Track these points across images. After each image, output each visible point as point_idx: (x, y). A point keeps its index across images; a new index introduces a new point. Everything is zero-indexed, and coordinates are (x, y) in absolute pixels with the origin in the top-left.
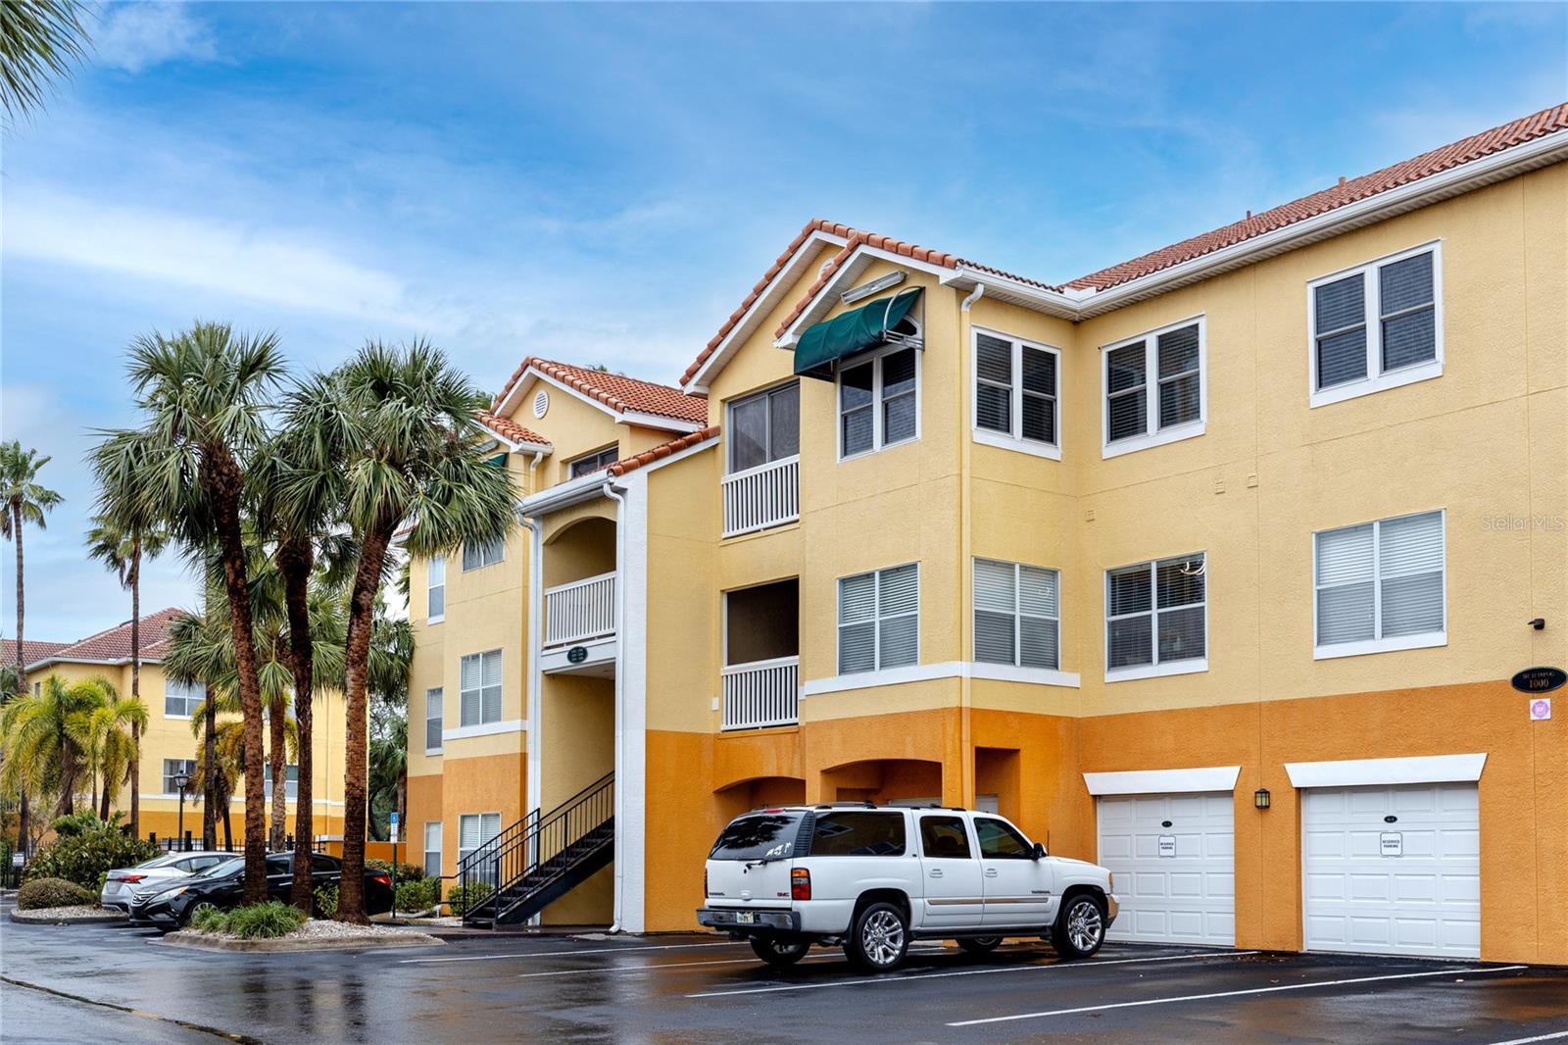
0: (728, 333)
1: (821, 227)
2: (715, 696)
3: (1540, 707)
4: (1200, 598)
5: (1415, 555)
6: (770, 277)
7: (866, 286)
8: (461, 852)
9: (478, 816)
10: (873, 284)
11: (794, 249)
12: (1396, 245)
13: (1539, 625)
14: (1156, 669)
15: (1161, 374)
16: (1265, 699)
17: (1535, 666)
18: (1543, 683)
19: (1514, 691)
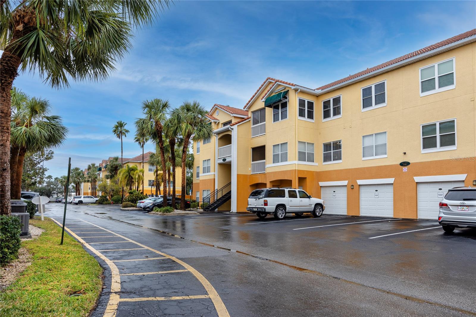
0: (252, 99)
1: (269, 79)
2: (250, 167)
3: (405, 169)
4: (341, 149)
5: (381, 140)
7: (278, 90)
8: (203, 197)
9: (206, 190)
12: (378, 81)
13: (405, 153)
14: (332, 162)
15: (333, 106)
16: (353, 168)
17: (404, 161)
18: (405, 165)
19: (400, 166)
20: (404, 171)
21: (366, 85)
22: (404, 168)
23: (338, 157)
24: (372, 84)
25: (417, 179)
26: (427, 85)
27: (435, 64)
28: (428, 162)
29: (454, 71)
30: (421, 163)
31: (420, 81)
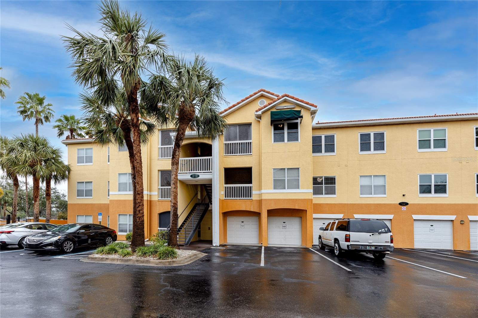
0: (231, 108)
1: (264, 91)
2: (222, 191)
3: (404, 208)
4: (335, 184)
6: (247, 99)
7: (283, 106)
8: (119, 224)
9: (127, 215)
10: (285, 106)
11: (255, 94)
13: (404, 195)
14: (324, 196)
15: (325, 143)
16: (348, 203)
17: (403, 202)
18: (404, 204)
19: (399, 205)
20: (402, 210)
21: (365, 131)
22: (402, 207)
23: (332, 191)
24: (372, 132)
25: (415, 217)
26: (424, 144)
27: (432, 128)
28: (425, 204)
29: (446, 138)
30: (419, 204)
31: (418, 139)
